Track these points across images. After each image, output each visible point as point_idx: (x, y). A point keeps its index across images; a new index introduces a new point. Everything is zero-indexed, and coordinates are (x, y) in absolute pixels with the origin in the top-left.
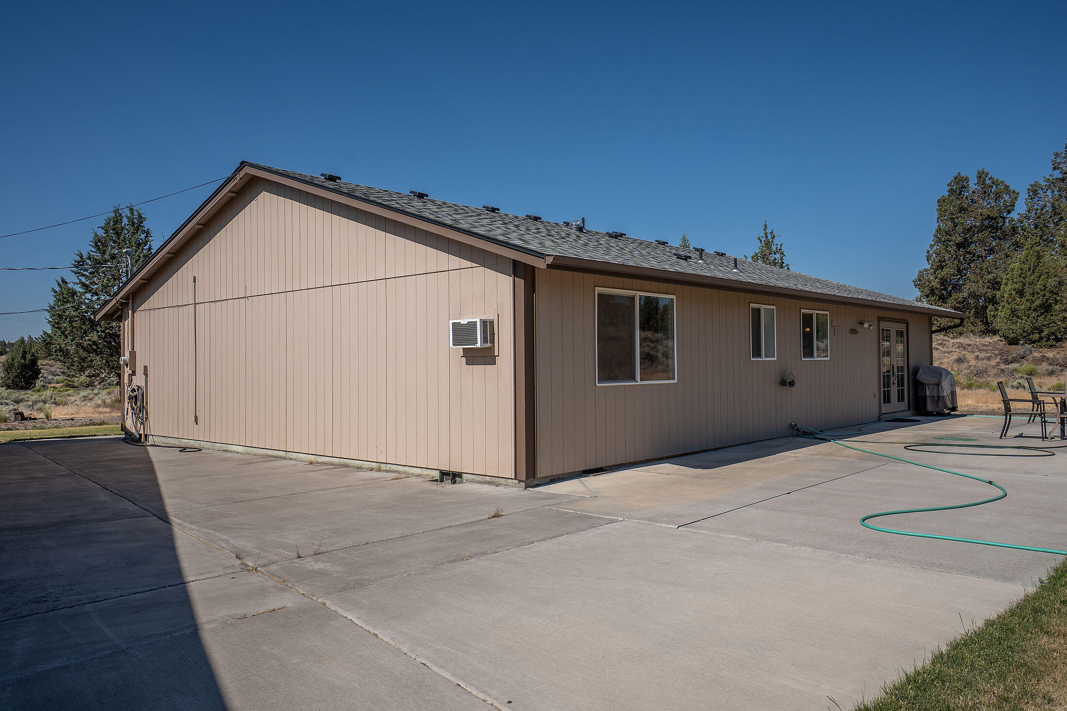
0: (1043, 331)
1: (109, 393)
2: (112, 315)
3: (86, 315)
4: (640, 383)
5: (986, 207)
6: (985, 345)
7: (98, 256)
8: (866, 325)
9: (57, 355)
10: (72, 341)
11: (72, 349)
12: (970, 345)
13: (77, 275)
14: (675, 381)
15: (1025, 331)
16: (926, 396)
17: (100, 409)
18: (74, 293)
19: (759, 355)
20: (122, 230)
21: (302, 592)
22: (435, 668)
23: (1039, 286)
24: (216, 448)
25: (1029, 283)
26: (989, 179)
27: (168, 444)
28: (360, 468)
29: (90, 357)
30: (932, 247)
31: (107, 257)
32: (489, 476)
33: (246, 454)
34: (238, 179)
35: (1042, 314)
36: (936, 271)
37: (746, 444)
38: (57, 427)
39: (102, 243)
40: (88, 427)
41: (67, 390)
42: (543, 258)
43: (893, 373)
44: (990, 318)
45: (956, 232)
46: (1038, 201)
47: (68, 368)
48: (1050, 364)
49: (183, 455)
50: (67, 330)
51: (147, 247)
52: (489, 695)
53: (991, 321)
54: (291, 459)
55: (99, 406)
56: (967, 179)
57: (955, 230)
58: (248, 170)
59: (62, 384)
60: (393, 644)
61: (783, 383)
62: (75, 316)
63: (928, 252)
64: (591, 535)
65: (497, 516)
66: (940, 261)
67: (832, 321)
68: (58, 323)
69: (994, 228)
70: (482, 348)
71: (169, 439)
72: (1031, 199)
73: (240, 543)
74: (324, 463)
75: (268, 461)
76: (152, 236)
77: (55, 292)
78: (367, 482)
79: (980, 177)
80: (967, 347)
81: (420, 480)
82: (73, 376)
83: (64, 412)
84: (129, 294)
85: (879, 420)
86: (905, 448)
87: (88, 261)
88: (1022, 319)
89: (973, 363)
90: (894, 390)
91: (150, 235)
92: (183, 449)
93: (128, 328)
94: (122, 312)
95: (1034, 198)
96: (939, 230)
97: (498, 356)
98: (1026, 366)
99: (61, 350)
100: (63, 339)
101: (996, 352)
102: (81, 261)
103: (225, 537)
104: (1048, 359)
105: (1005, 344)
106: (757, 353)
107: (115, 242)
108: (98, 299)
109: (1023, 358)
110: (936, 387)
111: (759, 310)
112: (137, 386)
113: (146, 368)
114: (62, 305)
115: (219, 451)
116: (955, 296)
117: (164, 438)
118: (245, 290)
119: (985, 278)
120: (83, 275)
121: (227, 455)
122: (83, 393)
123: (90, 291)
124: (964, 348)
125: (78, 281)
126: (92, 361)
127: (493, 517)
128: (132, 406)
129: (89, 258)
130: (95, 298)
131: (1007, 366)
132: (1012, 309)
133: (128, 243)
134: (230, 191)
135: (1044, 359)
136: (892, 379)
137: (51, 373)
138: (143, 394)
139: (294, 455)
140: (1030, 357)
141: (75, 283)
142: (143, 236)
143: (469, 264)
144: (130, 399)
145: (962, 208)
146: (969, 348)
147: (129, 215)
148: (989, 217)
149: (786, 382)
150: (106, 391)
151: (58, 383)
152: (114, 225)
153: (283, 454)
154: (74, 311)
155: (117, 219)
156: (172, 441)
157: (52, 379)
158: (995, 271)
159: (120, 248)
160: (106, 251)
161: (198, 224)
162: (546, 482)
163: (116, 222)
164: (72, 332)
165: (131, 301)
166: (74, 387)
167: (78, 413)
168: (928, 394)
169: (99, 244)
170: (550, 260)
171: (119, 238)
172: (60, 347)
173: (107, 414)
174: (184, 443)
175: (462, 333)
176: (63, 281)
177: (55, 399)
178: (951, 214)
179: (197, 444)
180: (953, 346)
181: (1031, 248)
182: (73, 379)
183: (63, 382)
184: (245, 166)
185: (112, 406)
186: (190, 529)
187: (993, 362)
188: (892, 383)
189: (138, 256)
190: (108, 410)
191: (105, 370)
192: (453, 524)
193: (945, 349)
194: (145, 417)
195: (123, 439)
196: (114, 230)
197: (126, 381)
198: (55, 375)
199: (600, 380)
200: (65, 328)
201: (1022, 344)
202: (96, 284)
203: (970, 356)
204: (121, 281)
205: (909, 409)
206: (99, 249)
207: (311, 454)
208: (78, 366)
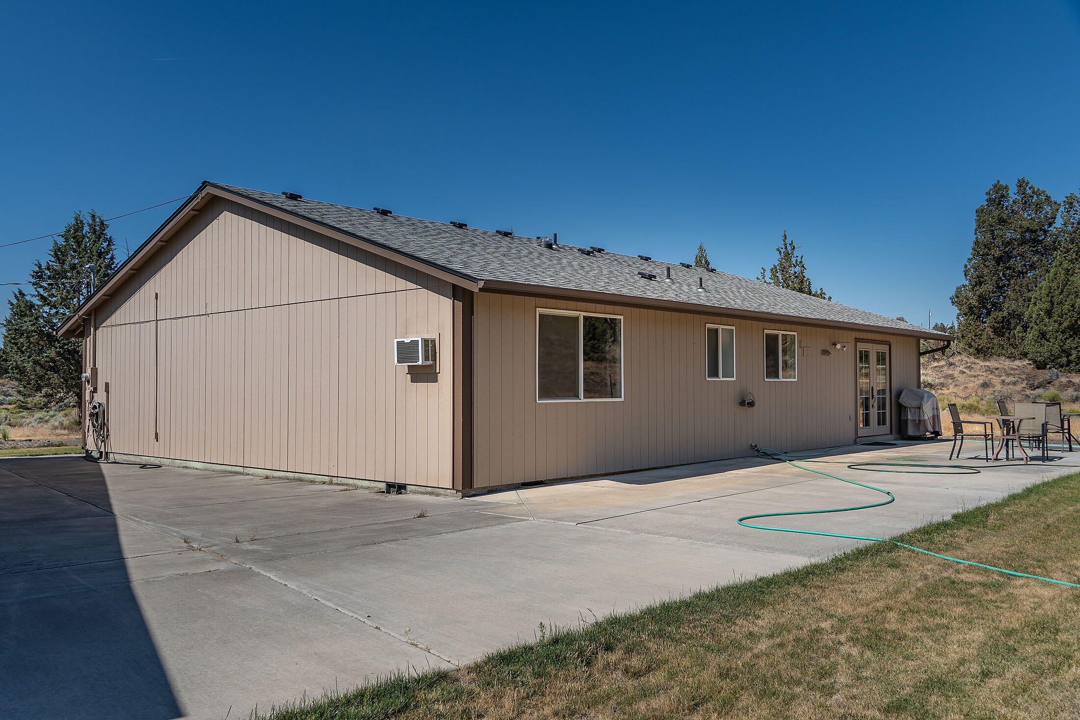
0: (1071, 355)
1: (66, 415)
2: (74, 331)
3: (44, 329)
4: (583, 400)
5: (1027, 217)
6: (1013, 369)
7: (57, 266)
8: (838, 346)
9: (13, 373)
10: (29, 358)
11: (29, 366)
12: (998, 368)
13: (35, 287)
14: (622, 399)
15: (1053, 354)
16: (907, 420)
17: (58, 431)
18: (32, 306)
19: (717, 376)
20: (83, 238)
21: (234, 562)
22: (323, 601)
23: (1066, 307)
24: (176, 465)
25: (1057, 302)
26: (1030, 188)
27: (129, 461)
28: (313, 482)
29: (47, 374)
30: (970, 260)
31: (66, 267)
32: (430, 487)
33: (206, 470)
34: (200, 198)
35: (1071, 336)
36: (974, 288)
37: (700, 463)
38: (15, 448)
39: (62, 252)
40: (46, 448)
41: (20, 412)
42: (476, 282)
43: (873, 395)
44: (1018, 340)
45: (995, 245)
46: (1074, 214)
47: (25, 387)
48: (1075, 390)
49: (143, 471)
50: (24, 346)
51: (109, 256)
52: (356, 614)
53: (1019, 343)
54: (248, 474)
55: (56, 428)
56: (1006, 187)
57: (994, 243)
58: (209, 190)
59: (15, 406)
60: (297, 589)
61: (742, 403)
62: (32, 331)
63: (966, 266)
64: (497, 530)
65: (421, 516)
66: (978, 277)
67: (800, 342)
68: (14, 339)
69: (1036, 241)
70: (423, 366)
71: (129, 456)
72: (1067, 212)
73: (188, 533)
74: (280, 478)
75: (226, 476)
76: (114, 245)
77: (12, 304)
78: (318, 493)
79: (1020, 186)
80: (994, 370)
81: (367, 491)
82: (30, 396)
83: (20, 434)
84: (92, 309)
85: (855, 443)
86: (849, 467)
87: (47, 271)
88: (1050, 342)
89: (998, 387)
90: (874, 413)
91: (112, 243)
92: (144, 466)
93: (90, 345)
94: (84, 328)
95: (1070, 211)
96: (977, 243)
97: (439, 373)
98: (1052, 391)
99: (17, 367)
100: (20, 356)
101: (1023, 377)
102: (40, 272)
103: (176, 529)
104: (1074, 384)
105: (1033, 368)
106: (714, 372)
107: (75, 251)
108: (57, 312)
109: (1049, 383)
110: (917, 411)
111: (717, 330)
112: (98, 403)
113: (107, 385)
114: (19, 319)
115: (179, 467)
116: (994, 314)
117: (125, 456)
118: (206, 307)
119: (1024, 297)
120: (41, 287)
121: (186, 471)
122: (38, 415)
123: (48, 304)
124: (992, 372)
125: (36, 293)
126: (49, 379)
127: (418, 517)
128: (93, 423)
129: (48, 269)
130: (53, 311)
131: (1032, 392)
132: (1040, 330)
133: (89, 251)
134: (193, 210)
135: (1070, 384)
136: (871, 402)
137: (3, 393)
138: (104, 411)
139: (251, 471)
140: (1057, 382)
141: (33, 296)
142: (105, 244)
143: (414, 286)
144: (91, 416)
145: (1001, 219)
146: (997, 372)
147: (91, 222)
148: (1028, 230)
149: (746, 403)
150: (63, 413)
151: (10, 404)
152: (75, 233)
153: (240, 469)
154: (32, 325)
155: (78, 226)
156: (132, 459)
157: (4, 400)
158: (1035, 288)
159: (81, 258)
160: (66, 260)
161: (161, 241)
162: (483, 493)
163: (76, 231)
164: (29, 348)
165: (93, 317)
166: (28, 409)
167: (34, 435)
168: (909, 417)
169: (59, 253)
170: (481, 284)
171: (79, 247)
172: (17, 364)
173: (64, 436)
174: (144, 460)
175: (406, 351)
176: (21, 293)
177: (10, 420)
178: (990, 225)
179: (157, 461)
180: (980, 369)
181: (1060, 265)
182: (26, 399)
183: (15, 403)
184: (207, 185)
185: (68, 428)
186: (147, 524)
187: (1019, 388)
188: (871, 406)
189: (100, 266)
190: (66, 432)
191: (62, 389)
192: (379, 522)
193: (972, 373)
194: (106, 435)
195: (84, 457)
196: (74, 238)
197: (88, 398)
198: (7, 396)
199: (540, 397)
200: (21, 343)
201: (1050, 368)
202: (54, 296)
203: (996, 381)
204: (81, 293)
205: (891, 433)
206: (58, 259)
207: (267, 469)
208: (35, 385)
